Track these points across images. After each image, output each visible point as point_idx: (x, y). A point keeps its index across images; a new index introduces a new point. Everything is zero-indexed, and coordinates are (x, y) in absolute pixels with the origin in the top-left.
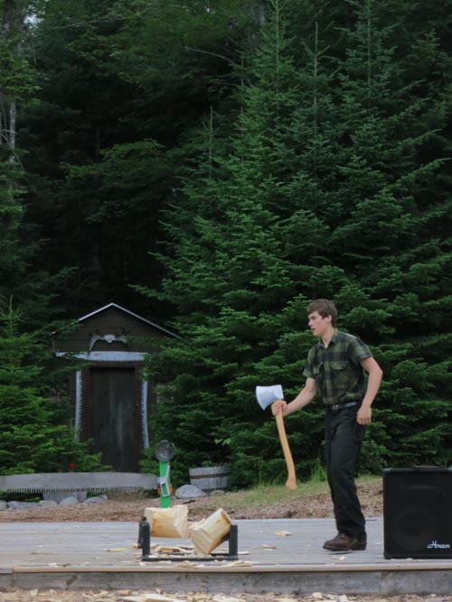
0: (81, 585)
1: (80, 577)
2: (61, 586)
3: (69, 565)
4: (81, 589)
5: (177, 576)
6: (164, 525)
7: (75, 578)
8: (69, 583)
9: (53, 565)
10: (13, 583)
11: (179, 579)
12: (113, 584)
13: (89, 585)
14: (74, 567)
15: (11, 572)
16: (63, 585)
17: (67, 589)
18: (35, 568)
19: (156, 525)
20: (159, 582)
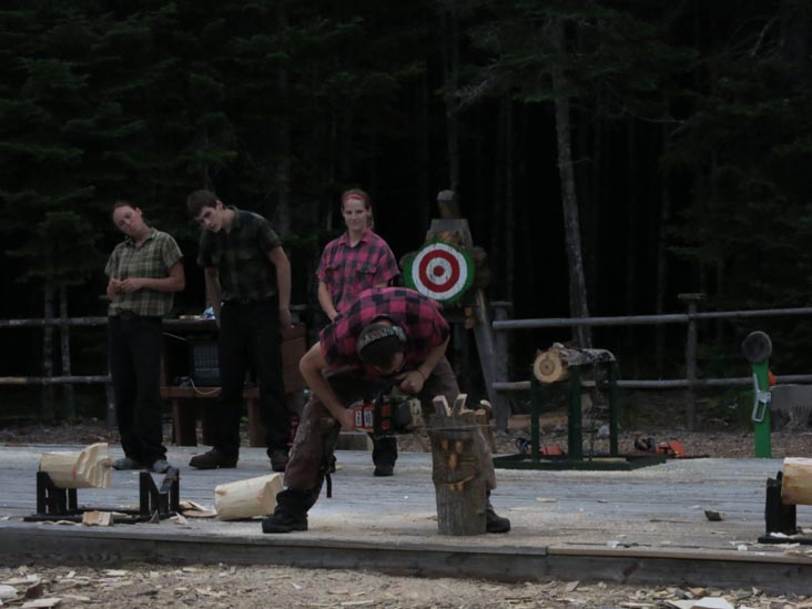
0: (644, 578)
1: (642, 565)
2: (616, 577)
3: (636, 545)
4: (644, 583)
5: (785, 569)
6: (801, 485)
7: (635, 566)
8: (627, 573)
9: (613, 545)
10: (548, 570)
11: (788, 574)
12: (690, 578)
13: (655, 578)
14: (642, 549)
15: (544, 553)
16: (618, 576)
17: (624, 583)
18: (585, 547)
19: (790, 485)
20: (759, 578)
